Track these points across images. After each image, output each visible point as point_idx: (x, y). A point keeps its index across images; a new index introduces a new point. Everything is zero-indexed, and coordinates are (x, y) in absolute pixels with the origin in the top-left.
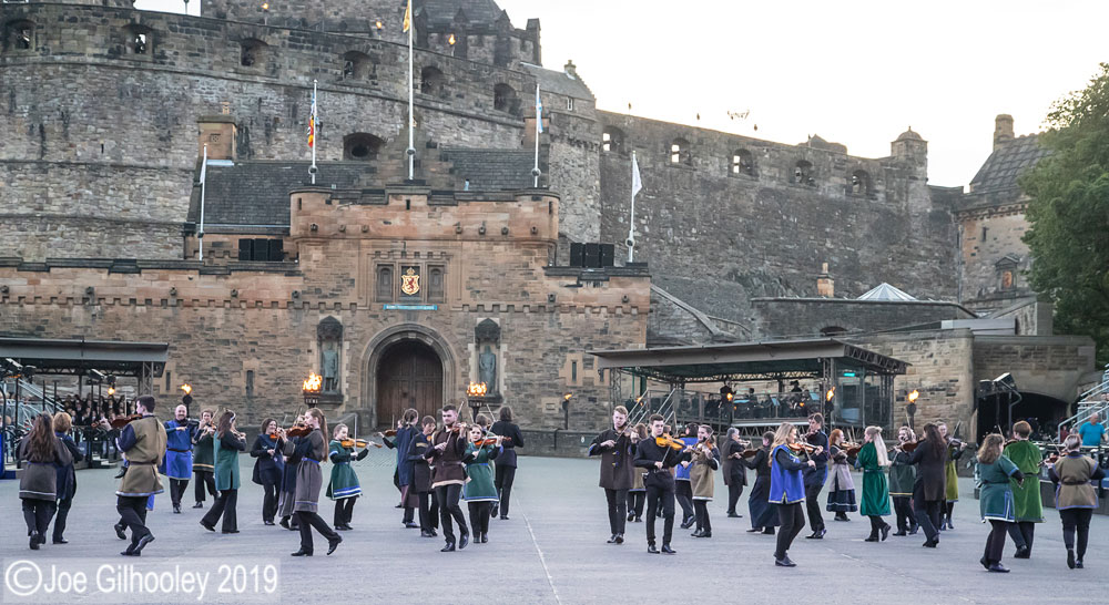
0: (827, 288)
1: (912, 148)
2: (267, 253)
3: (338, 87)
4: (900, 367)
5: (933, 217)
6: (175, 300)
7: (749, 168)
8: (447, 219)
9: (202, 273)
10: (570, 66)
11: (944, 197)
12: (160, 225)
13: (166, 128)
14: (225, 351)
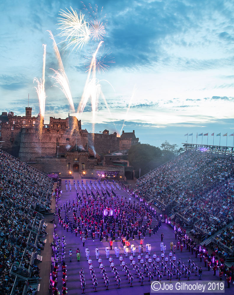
2: (63, 157)
6: (56, 161)
8: (80, 154)
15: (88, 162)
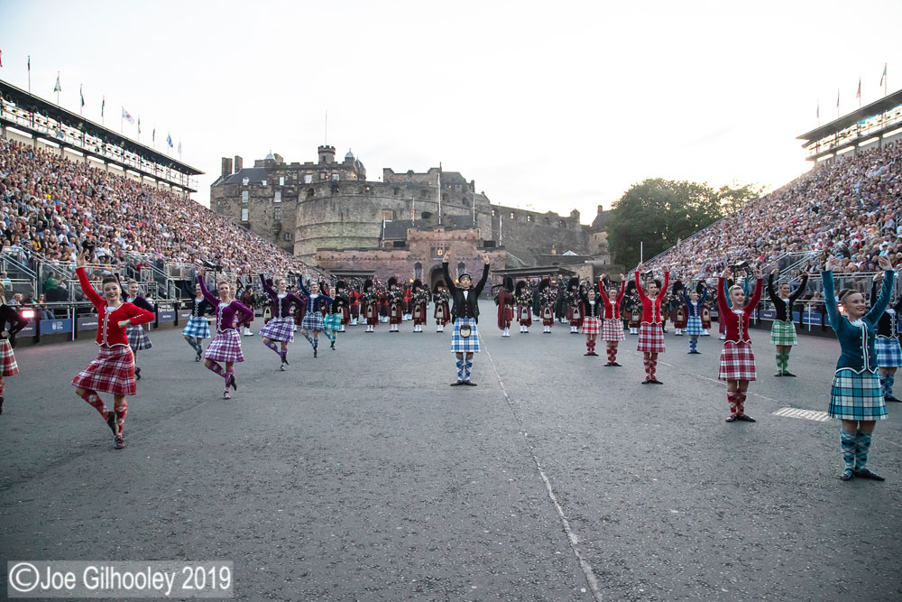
0: (554, 252)
1: (576, 214)
2: (401, 245)
3: (420, 200)
4: (574, 273)
5: (582, 232)
6: (377, 258)
7: (532, 219)
8: (450, 235)
9: (384, 251)
10: (483, 193)
11: (584, 227)
12: (372, 238)
13: (374, 212)
14: (390, 272)
15: (475, 259)
